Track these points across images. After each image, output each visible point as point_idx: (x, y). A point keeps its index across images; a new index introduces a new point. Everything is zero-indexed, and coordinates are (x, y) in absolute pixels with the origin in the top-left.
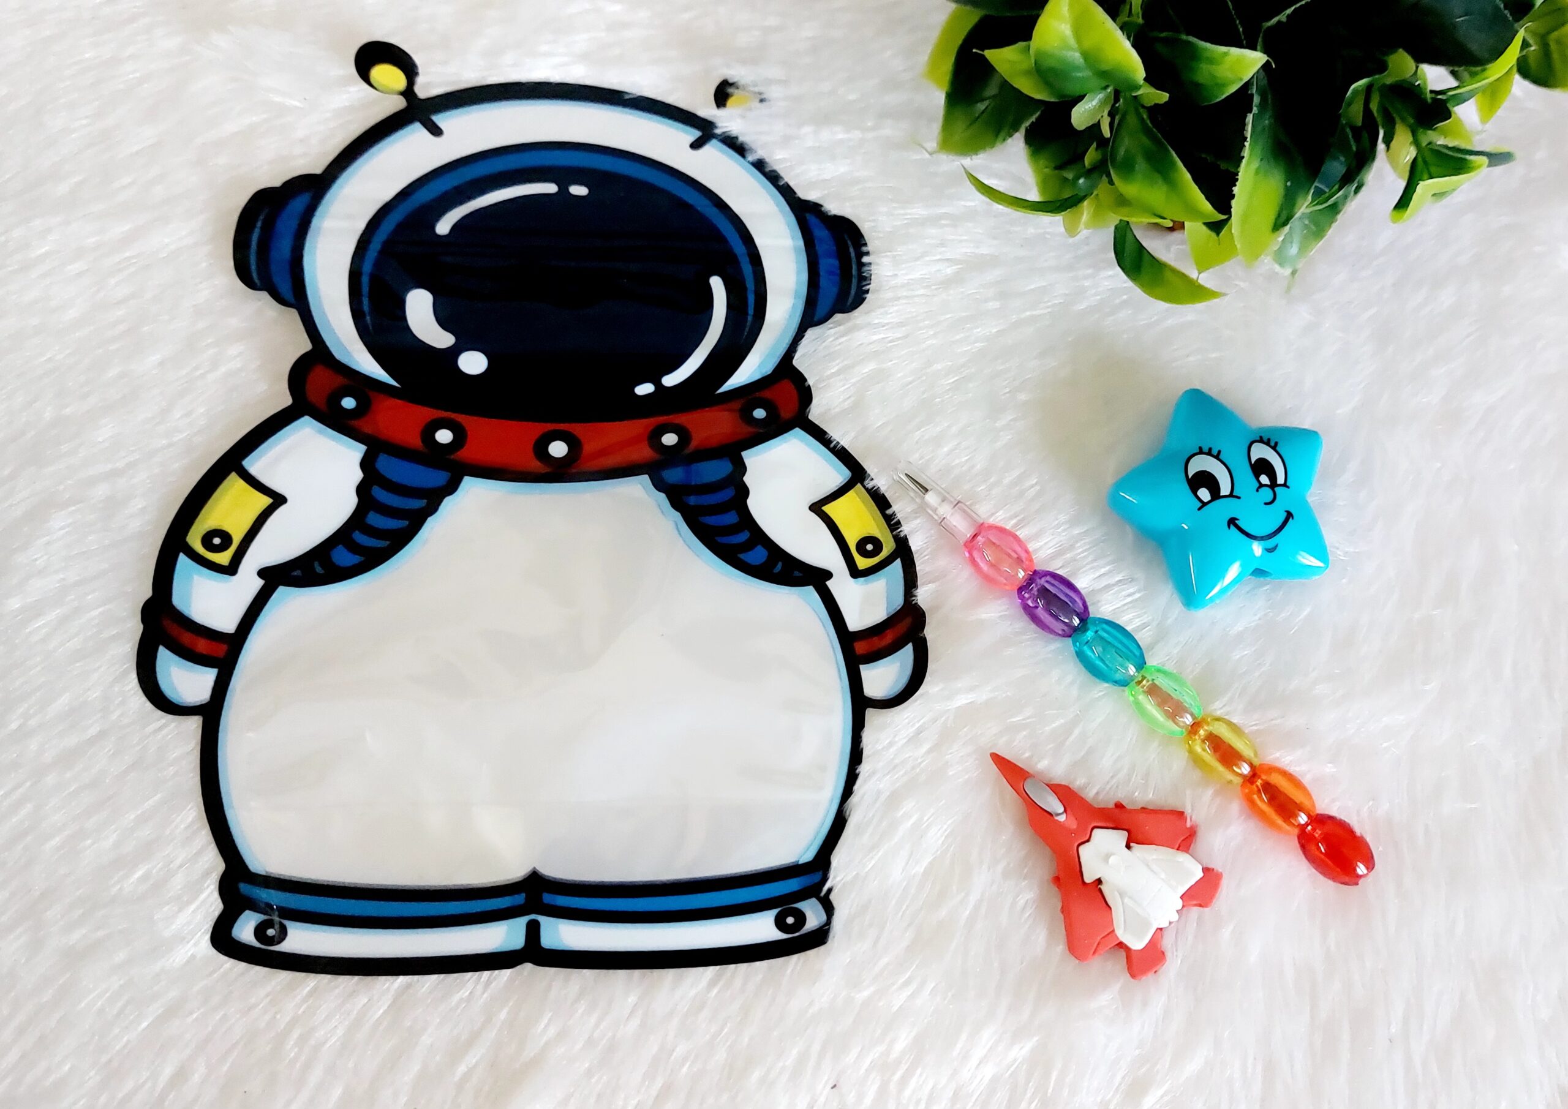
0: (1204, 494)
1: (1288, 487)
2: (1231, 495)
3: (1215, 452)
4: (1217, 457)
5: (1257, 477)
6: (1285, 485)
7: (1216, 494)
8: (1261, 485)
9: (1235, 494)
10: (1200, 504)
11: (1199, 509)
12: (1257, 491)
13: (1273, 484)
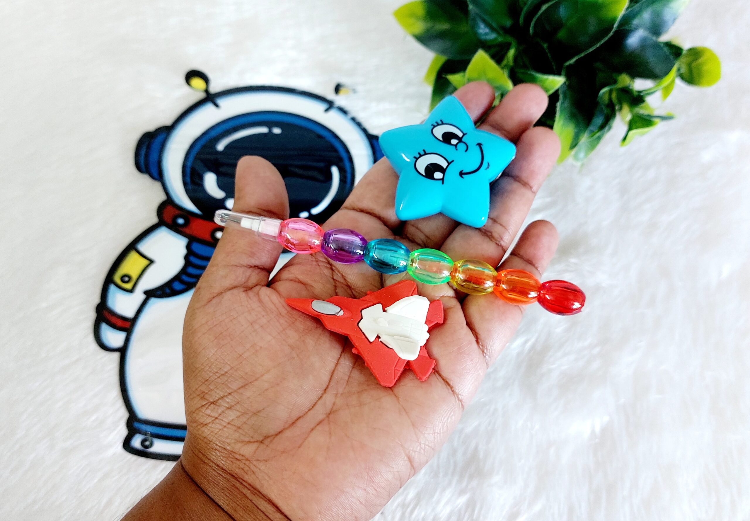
0: (438, 175)
1: (466, 134)
2: (449, 163)
3: (422, 153)
4: (426, 154)
5: (450, 143)
6: (464, 135)
7: (443, 170)
8: (456, 146)
9: (450, 161)
10: (441, 181)
11: (443, 183)
12: (457, 150)
13: (460, 140)
